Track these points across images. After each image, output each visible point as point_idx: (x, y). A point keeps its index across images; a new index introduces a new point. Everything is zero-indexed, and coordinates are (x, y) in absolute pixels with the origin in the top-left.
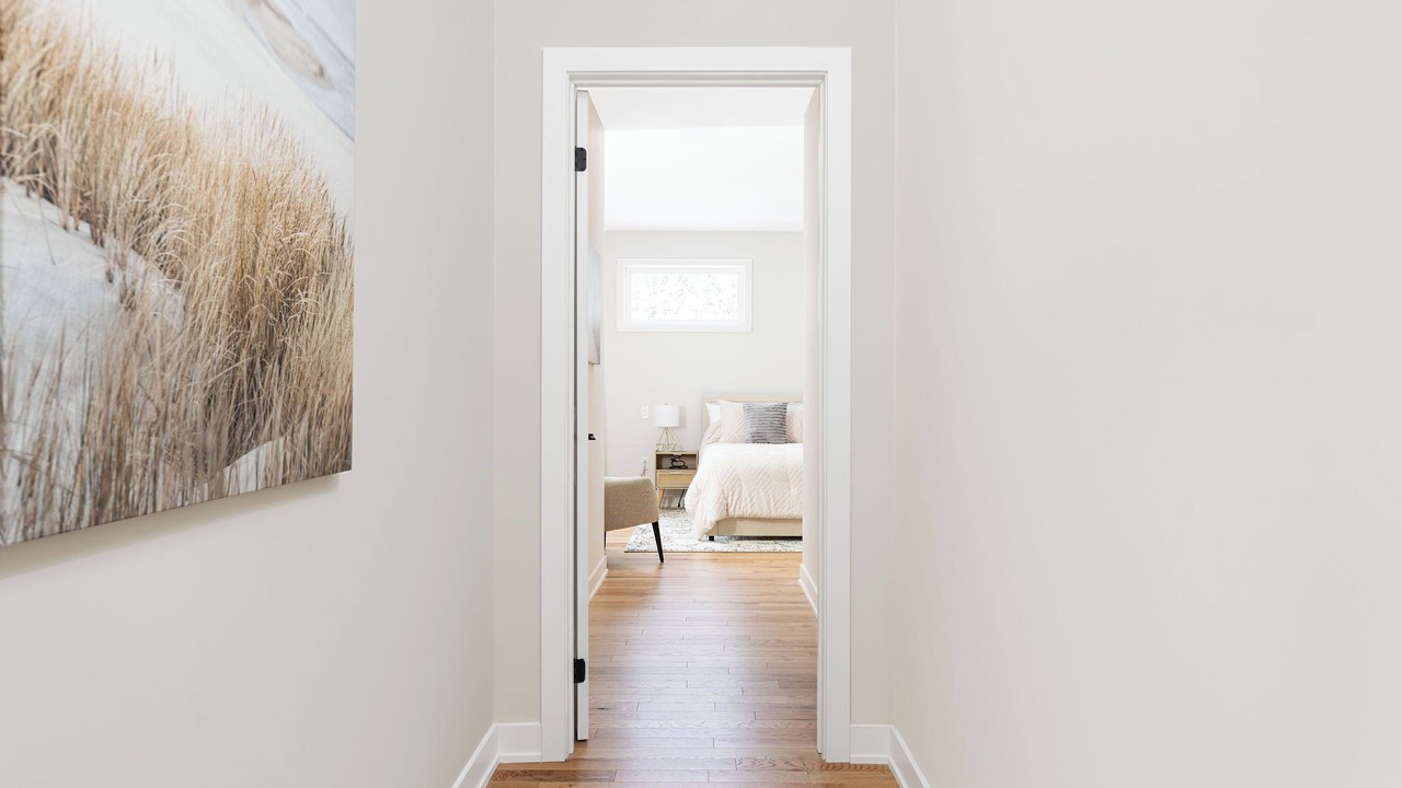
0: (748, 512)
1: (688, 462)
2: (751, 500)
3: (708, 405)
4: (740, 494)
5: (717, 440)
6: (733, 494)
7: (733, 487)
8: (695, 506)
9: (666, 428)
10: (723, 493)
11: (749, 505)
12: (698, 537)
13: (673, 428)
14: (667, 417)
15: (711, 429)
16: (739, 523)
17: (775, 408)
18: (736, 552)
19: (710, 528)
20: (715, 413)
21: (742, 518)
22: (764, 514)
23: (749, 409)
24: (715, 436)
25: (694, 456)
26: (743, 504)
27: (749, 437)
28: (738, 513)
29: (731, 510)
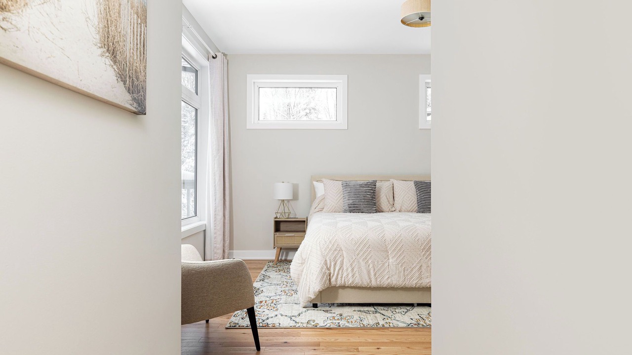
0: (349, 281)
1: (300, 226)
2: (353, 270)
3: (315, 183)
4: (342, 264)
5: (321, 211)
6: (335, 264)
7: (335, 257)
8: (300, 275)
9: (283, 201)
10: (326, 263)
11: (350, 275)
12: (302, 304)
13: (288, 201)
14: (283, 192)
15: (317, 201)
16: (340, 291)
17: (367, 185)
18: (339, 328)
19: (313, 297)
20: (320, 189)
21: (343, 287)
22: (365, 283)
23: (346, 185)
24: (320, 206)
25: (304, 222)
26: (345, 274)
27: (347, 207)
28: (339, 283)
29: (333, 280)
